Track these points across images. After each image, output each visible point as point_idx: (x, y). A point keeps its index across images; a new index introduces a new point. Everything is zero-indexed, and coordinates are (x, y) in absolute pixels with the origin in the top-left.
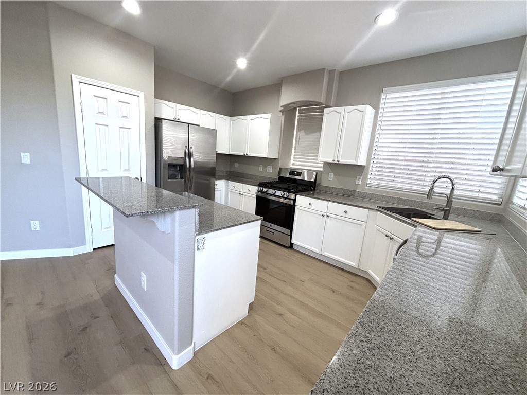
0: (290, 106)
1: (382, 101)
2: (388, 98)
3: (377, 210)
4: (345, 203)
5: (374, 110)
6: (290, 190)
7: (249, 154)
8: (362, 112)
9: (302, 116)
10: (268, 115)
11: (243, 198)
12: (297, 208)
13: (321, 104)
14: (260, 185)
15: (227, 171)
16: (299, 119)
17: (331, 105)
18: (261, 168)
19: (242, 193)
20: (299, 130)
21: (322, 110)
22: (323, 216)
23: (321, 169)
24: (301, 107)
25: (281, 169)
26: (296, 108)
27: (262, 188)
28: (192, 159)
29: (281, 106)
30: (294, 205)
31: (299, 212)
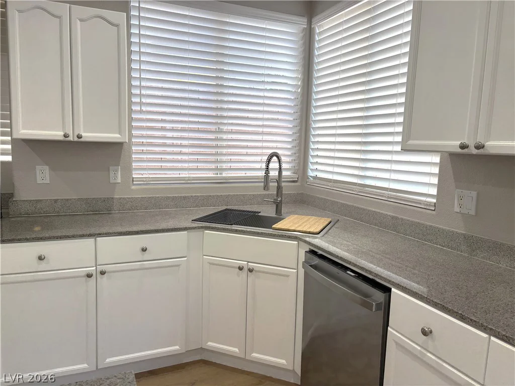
8: (116, 26)
22: (89, 276)
23: (9, 158)
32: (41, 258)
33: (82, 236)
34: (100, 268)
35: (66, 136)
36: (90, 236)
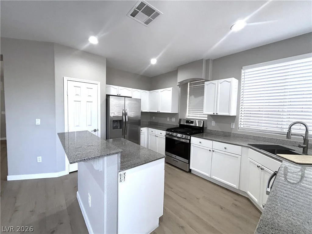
0: (184, 82)
1: (242, 75)
2: (247, 72)
3: (248, 147)
4: (225, 141)
5: (237, 81)
6: (186, 133)
7: (161, 111)
8: (230, 82)
9: (192, 87)
10: (171, 89)
11: (158, 138)
12: (192, 145)
13: (203, 79)
14: (168, 130)
15: (148, 122)
16: (190, 89)
17: (209, 80)
18: (168, 119)
19: (157, 135)
20: (190, 95)
21: (203, 83)
22: (210, 151)
23: (207, 119)
24: (191, 82)
25: (180, 120)
26: (188, 83)
27: (168, 132)
28: (127, 117)
29: (179, 83)
30: (190, 144)
31: (193, 148)
32: (200, 142)
33: (209, 140)
34: (213, 150)
35: (214, 114)
36: (211, 140)
